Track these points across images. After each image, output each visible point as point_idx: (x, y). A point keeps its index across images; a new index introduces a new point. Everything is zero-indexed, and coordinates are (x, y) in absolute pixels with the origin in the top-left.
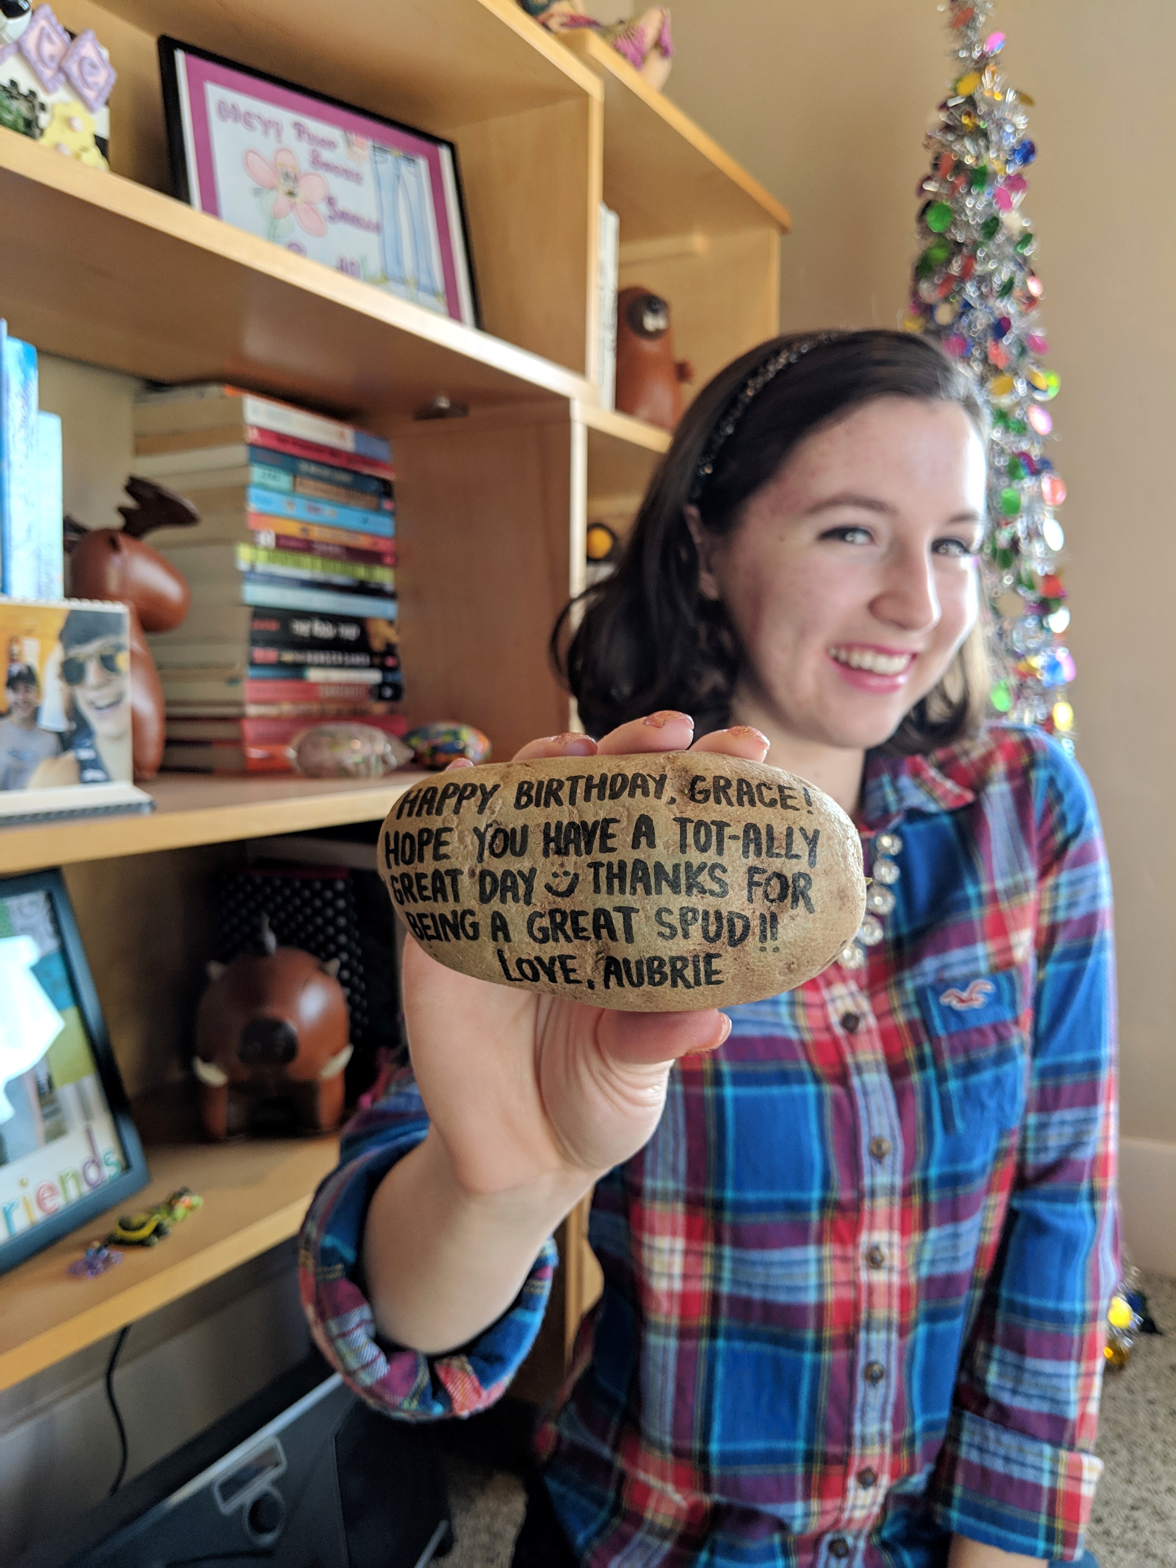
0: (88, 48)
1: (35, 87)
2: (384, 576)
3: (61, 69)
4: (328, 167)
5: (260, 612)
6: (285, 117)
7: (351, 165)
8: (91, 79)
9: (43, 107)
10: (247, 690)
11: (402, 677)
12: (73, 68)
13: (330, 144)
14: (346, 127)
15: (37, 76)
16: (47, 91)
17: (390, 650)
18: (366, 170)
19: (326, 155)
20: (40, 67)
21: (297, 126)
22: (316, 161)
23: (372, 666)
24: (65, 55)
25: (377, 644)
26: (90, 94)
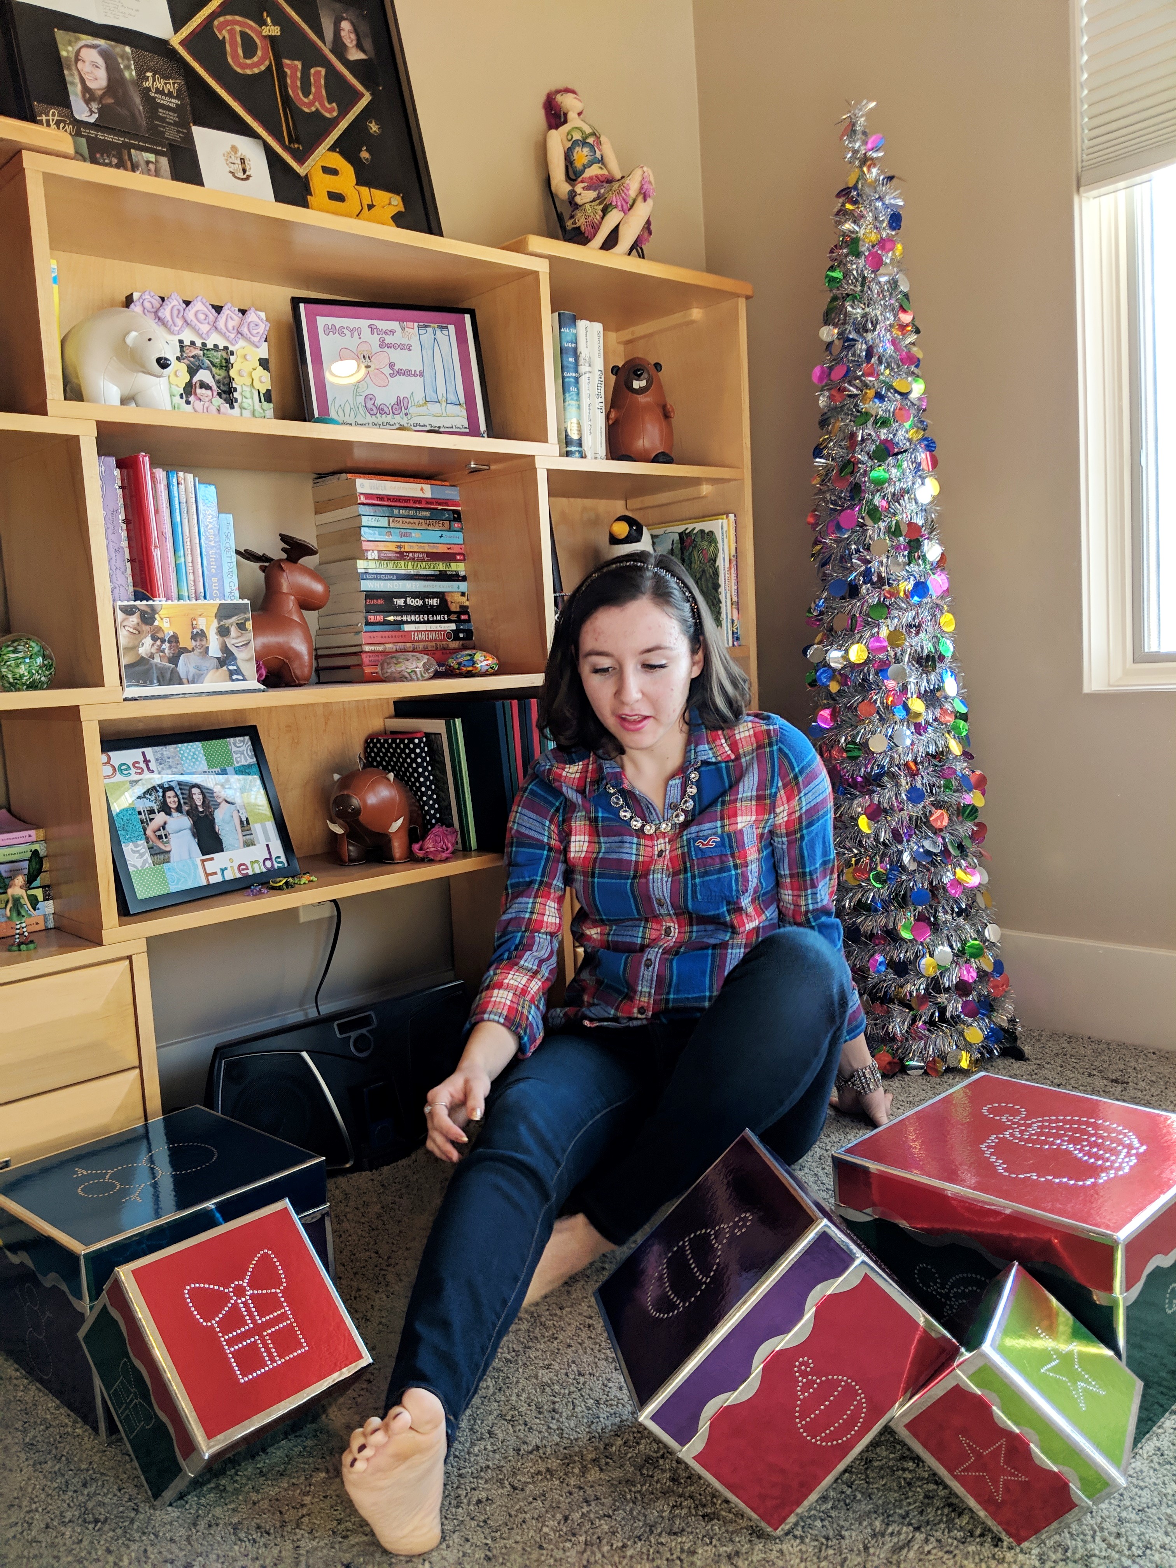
0: (251, 316)
1: (227, 344)
2: (459, 567)
3: (238, 332)
4: (389, 346)
5: (370, 595)
6: (363, 324)
7: (405, 341)
8: (255, 332)
9: (232, 353)
10: (363, 638)
11: (473, 626)
12: (245, 330)
13: (393, 332)
14: (401, 320)
15: (227, 339)
16: (233, 345)
17: (464, 610)
18: (415, 342)
19: (389, 339)
20: (228, 334)
21: (370, 326)
22: (383, 345)
23: (449, 621)
24: (240, 325)
25: (454, 608)
26: (256, 339)
